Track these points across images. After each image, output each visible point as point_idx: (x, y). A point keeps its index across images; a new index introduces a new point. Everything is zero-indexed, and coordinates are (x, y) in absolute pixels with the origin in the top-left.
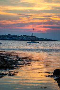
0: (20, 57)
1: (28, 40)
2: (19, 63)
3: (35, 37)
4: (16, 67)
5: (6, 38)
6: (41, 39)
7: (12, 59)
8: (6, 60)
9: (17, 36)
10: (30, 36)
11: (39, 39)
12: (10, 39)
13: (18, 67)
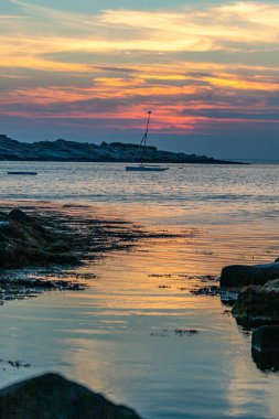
0: (100, 222)
1: (130, 161)
2: (95, 244)
3: (155, 148)
4: (85, 258)
5: (49, 153)
6: (177, 155)
7: (70, 230)
8: (48, 232)
9: (86, 145)
10: (137, 146)
11: (169, 157)
12: (63, 155)
13: (92, 258)
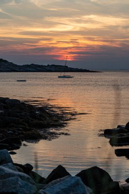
3: (67, 67)
5: (28, 69)
9: (42, 66)
